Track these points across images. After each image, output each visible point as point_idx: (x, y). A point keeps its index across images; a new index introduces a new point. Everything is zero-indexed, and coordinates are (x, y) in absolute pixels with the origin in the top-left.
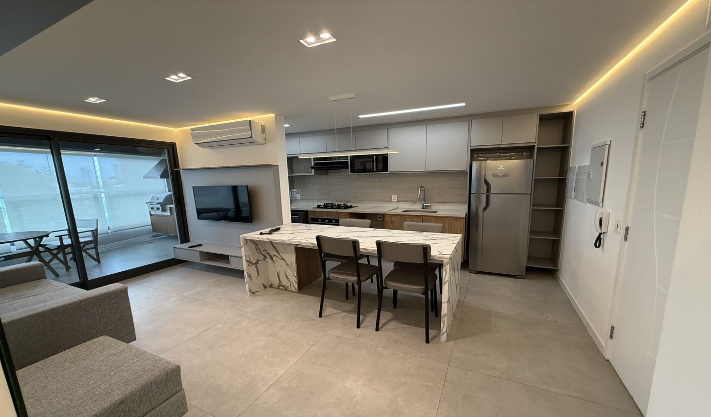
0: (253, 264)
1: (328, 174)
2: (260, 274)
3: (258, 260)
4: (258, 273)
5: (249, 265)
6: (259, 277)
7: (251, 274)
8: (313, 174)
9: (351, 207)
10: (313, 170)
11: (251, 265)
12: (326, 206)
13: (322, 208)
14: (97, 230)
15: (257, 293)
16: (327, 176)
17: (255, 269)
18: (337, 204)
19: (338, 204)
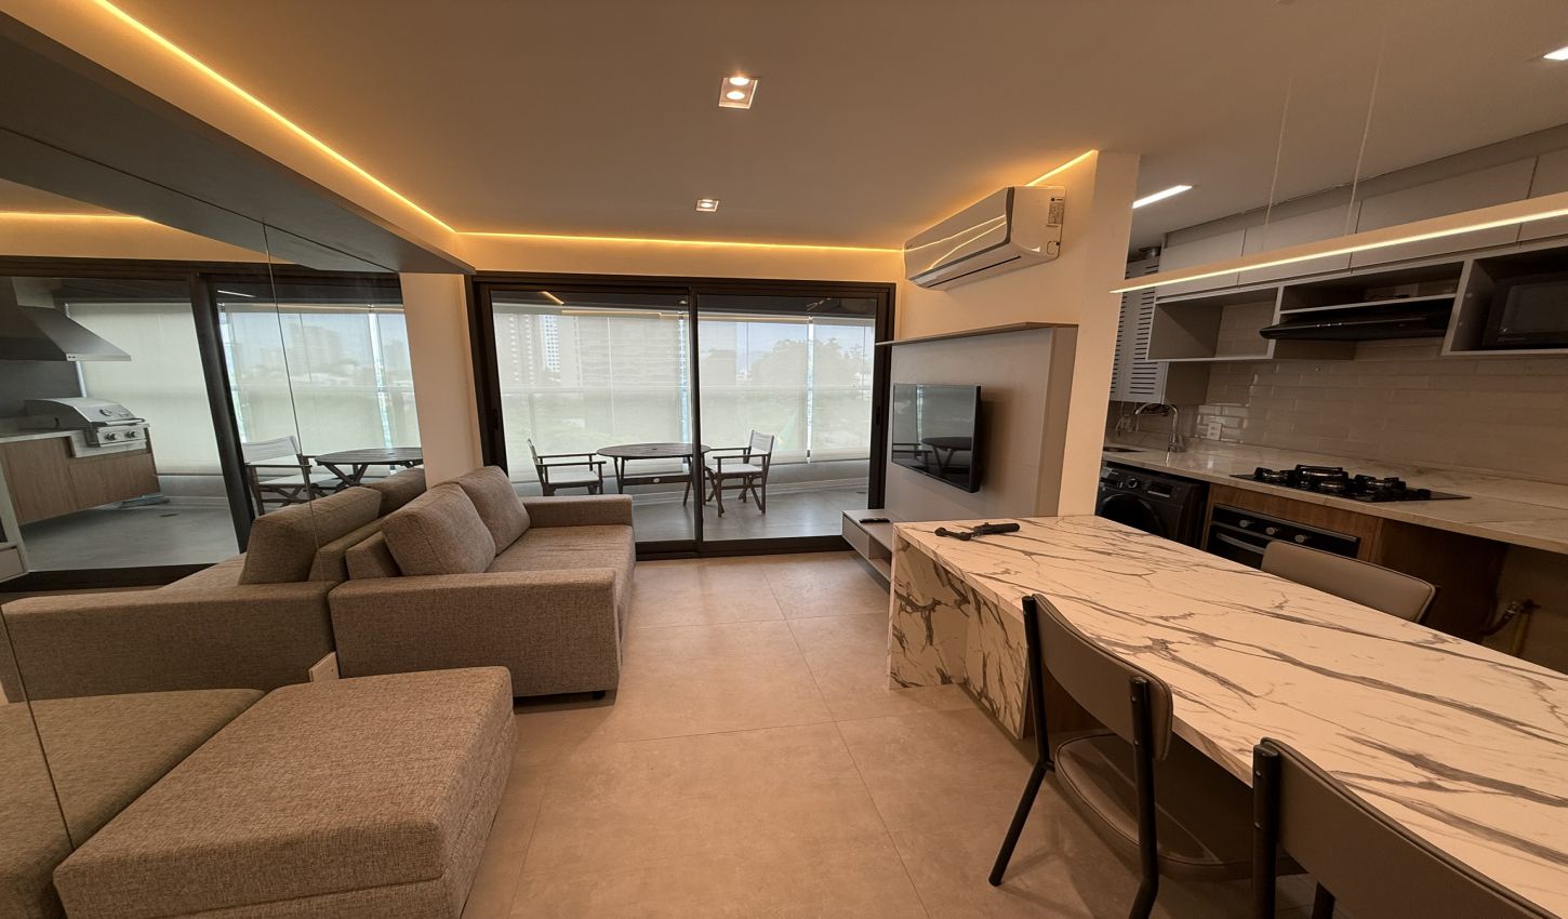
0: (916, 608)
1: (1352, 358)
2: (935, 641)
3: (936, 603)
4: (930, 637)
5: (902, 609)
6: (929, 647)
7: (904, 631)
8: (1270, 355)
9: (1423, 495)
10: (1272, 343)
11: (909, 609)
12: (1293, 478)
13: (1272, 481)
14: (769, 455)
15: (912, 689)
16: (1350, 362)
17: (923, 625)
18: (1352, 476)
19: (1359, 477)
